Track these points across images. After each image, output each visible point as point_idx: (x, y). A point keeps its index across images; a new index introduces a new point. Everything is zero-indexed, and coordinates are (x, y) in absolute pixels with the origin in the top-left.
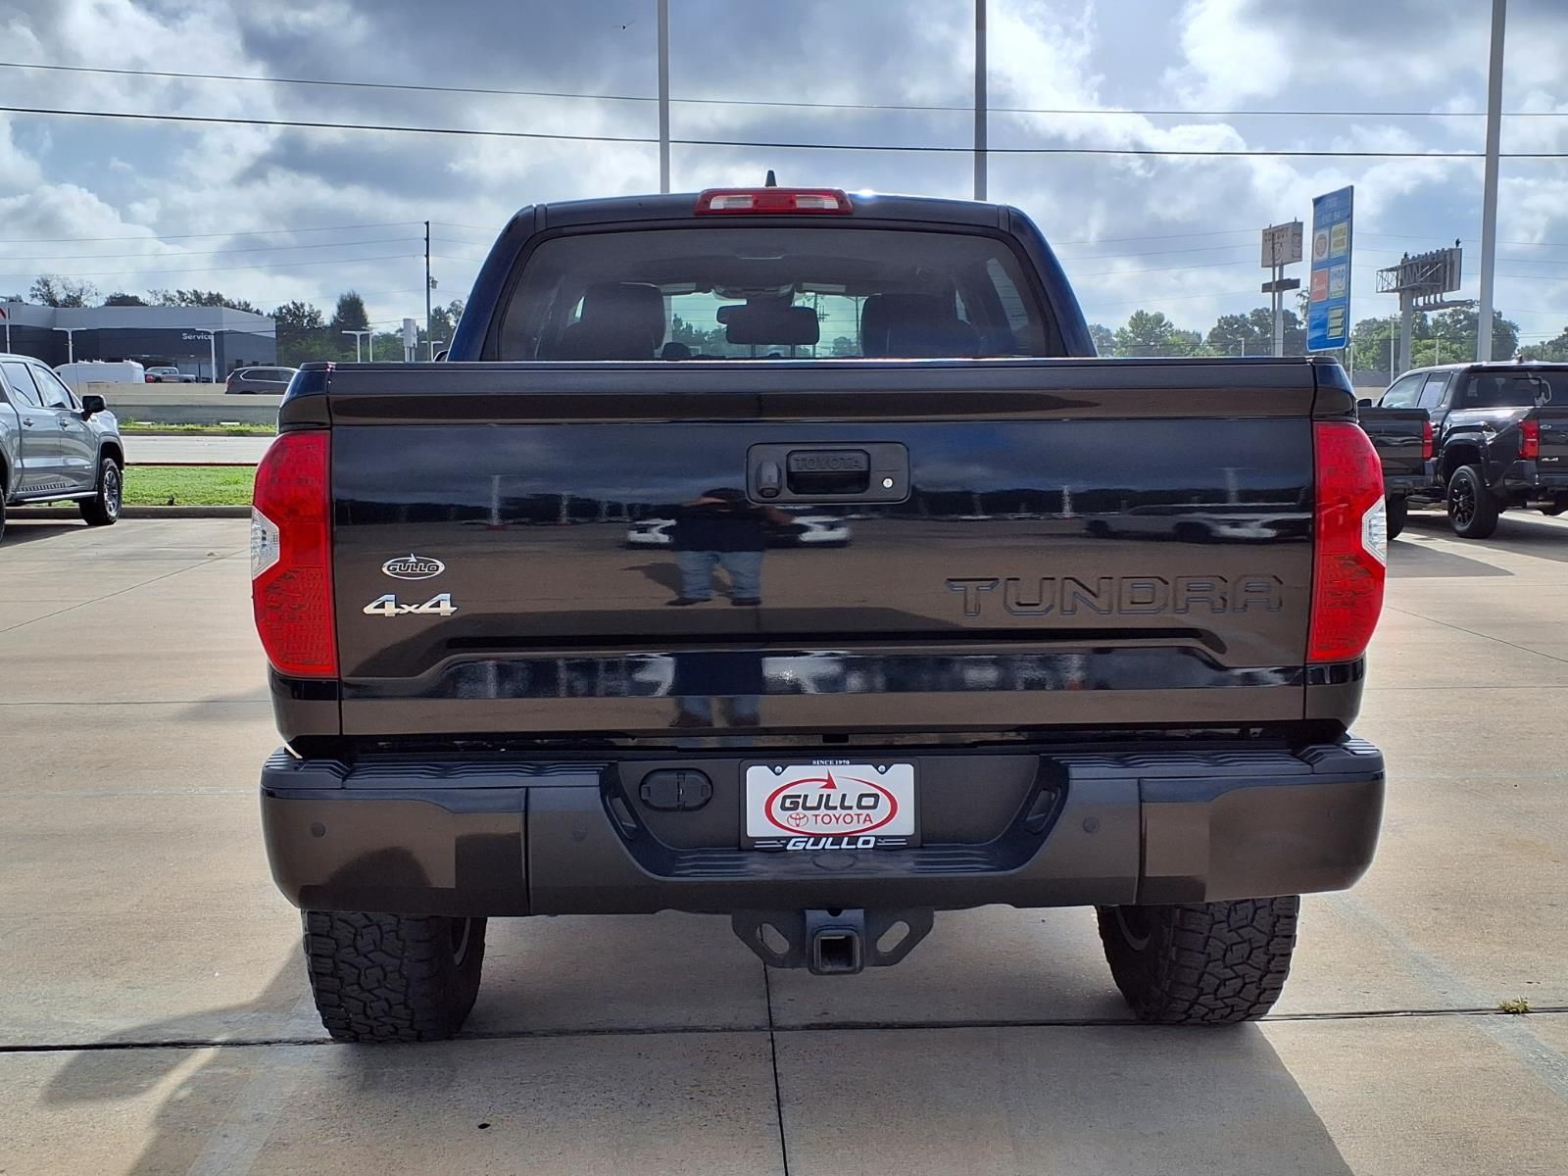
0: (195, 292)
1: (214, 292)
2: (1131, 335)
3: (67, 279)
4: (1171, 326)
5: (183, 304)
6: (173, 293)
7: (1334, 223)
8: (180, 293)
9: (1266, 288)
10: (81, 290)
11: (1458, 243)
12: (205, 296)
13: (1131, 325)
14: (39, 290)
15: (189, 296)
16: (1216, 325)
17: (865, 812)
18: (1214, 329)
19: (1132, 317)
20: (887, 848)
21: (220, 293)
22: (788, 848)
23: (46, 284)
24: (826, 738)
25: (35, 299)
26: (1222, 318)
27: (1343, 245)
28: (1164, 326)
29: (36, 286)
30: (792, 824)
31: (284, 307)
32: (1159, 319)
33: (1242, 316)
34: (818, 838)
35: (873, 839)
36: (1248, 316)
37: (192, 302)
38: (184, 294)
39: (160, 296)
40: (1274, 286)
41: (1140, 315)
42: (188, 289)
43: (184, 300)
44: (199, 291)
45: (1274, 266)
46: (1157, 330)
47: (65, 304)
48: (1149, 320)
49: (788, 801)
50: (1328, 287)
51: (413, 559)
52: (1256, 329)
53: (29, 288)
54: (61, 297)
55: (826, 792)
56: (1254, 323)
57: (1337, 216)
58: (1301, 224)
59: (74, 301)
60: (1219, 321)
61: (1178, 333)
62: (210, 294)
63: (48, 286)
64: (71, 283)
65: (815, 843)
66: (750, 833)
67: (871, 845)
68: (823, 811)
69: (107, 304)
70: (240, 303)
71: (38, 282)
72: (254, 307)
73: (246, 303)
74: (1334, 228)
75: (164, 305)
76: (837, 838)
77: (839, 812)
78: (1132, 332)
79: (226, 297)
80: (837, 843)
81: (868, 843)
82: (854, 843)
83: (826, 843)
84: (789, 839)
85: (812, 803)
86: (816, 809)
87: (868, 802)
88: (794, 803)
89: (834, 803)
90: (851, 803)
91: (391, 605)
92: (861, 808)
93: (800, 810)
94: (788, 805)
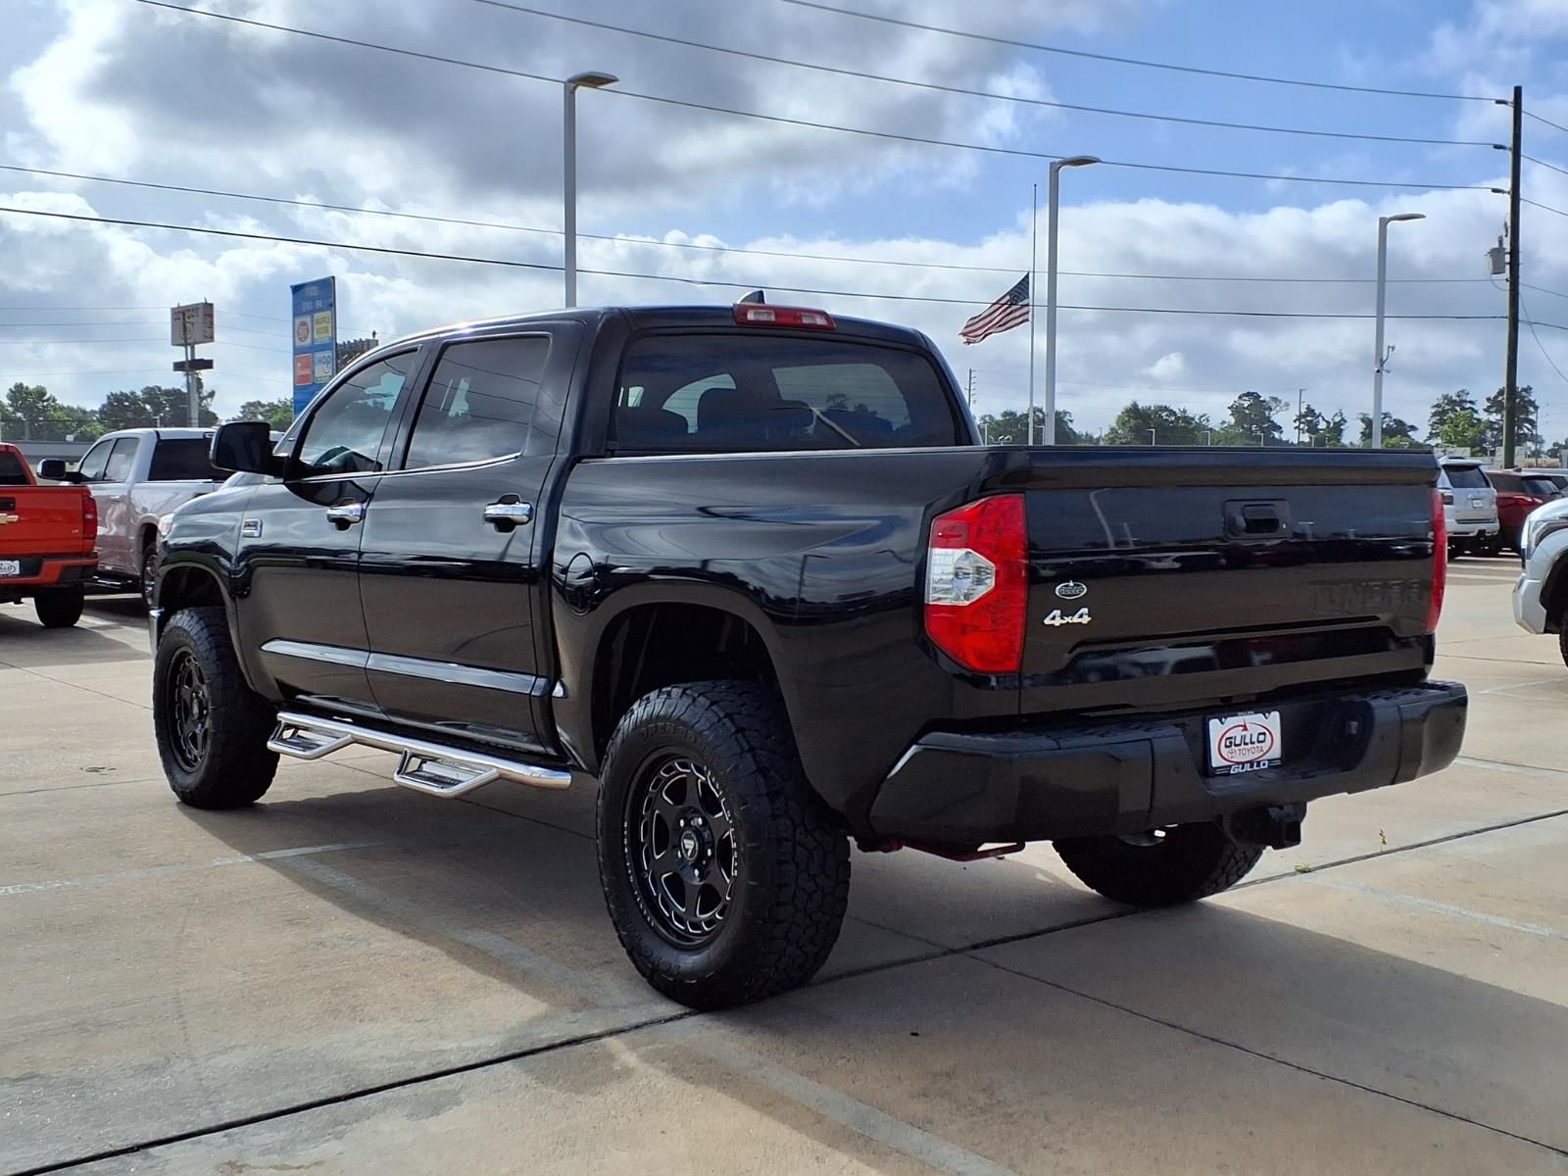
2: (10, 408)
4: (54, 400)
7: (315, 310)
9: (178, 366)
11: (374, 334)
13: (10, 397)
16: (105, 401)
17: (1261, 745)
18: (104, 406)
19: (11, 390)
20: (1272, 767)
22: (1230, 772)
24: (1222, 700)
26: (112, 394)
27: (327, 332)
28: (47, 400)
30: (1230, 757)
32: (40, 393)
33: (133, 393)
34: (1243, 764)
35: (1266, 762)
36: (139, 393)
40: (187, 366)
41: (19, 387)
45: (185, 345)
46: (40, 405)
48: (30, 393)
49: (1228, 741)
50: (313, 372)
51: (1071, 584)
52: (148, 407)
55: (1245, 732)
56: (145, 401)
57: (319, 304)
58: (211, 305)
60: (109, 398)
61: (62, 408)
65: (1243, 768)
66: (1214, 765)
67: (1266, 766)
68: (1242, 746)
74: (317, 316)
76: (1251, 763)
77: (1250, 746)
78: (10, 406)
80: (1252, 767)
81: (1264, 765)
82: (1258, 765)
83: (1247, 767)
84: (1230, 766)
85: (1238, 742)
86: (1240, 745)
87: (1261, 738)
88: (1231, 743)
89: (1248, 740)
90: (1254, 739)
91: (1058, 619)
92: (1259, 742)
93: (1233, 747)
94: (1228, 744)
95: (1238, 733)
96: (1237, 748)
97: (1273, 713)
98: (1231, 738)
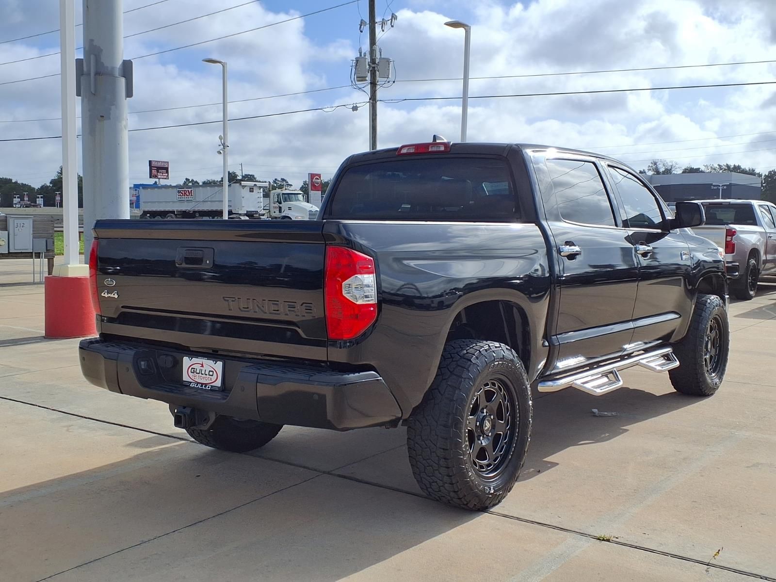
0: (727, 164)
1: (737, 165)
3: (665, 161)
5: (721, 171)
6: (716, 166)
8: (719, 165)
10: (672, 166)
12: (732, 167)
14: (652, 167)
15: (724, 167)
17: (210, 377)
20: (213, 390)
21: (740, 165)
22: (191, 385)
23: (655, 164)
24: (213, 351)
25: (650, 171)
29: (651, 165)
30: (193, 378)
31: (772, 171)
34: (198, 383)
35: (210, 386)
37: (725, 170)
38: (722, 166)
39: (709, 168)
42: (723, 163)
43: (721, 169)
44: (729, 164)
47: (664, 173)
49: (192, 370)
53: (648, 166)
54: (662, 170)
55: (201, 368)
59: (668, 171)
62: (735, 166)
63: (656, 164)
64: (667, 163)
66: (183, 379)
67: (210, 389)
68: (200, 375)
69: (683, 172)
70: (750, 170)
71: (652, 163)
72: (757, 171)
73: (753, 169)
75: (711, 172)
77: (204, 376)
79: (743, 167)
80: (202, 386)
81: (209, 387)
82: (205, 387)
83: (199, 386)
84: (191, 382)
85: (198, 372)
86: (199, 373)
87: (211, 373)
88: (194, 371)
89: (203, 372)
90: (207, 373)
91: (106, 294)
92: (209, 375)
93: (195, 373)
94: (192, 371)
95: (198, 367)
96: (197, 375)
97: (218, 362)
98: (193, 368)
